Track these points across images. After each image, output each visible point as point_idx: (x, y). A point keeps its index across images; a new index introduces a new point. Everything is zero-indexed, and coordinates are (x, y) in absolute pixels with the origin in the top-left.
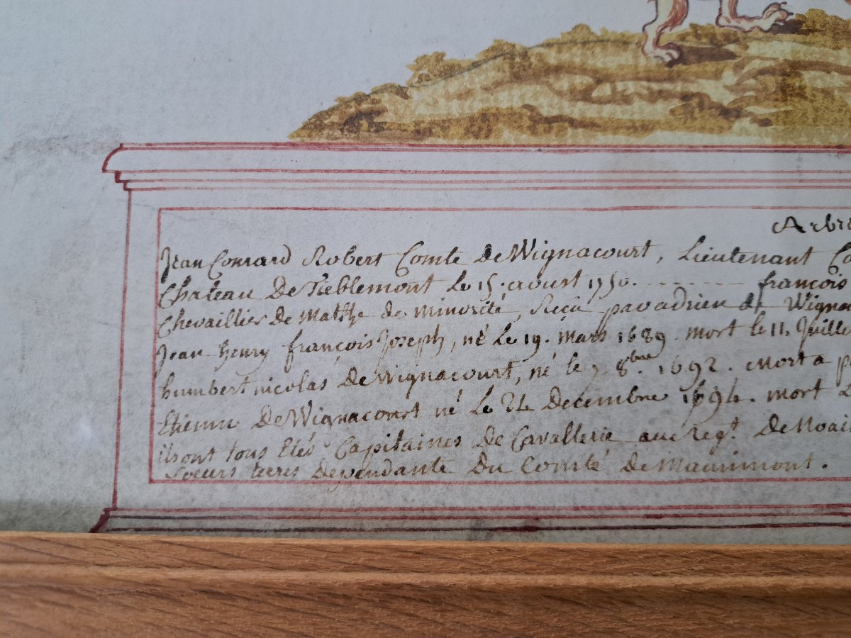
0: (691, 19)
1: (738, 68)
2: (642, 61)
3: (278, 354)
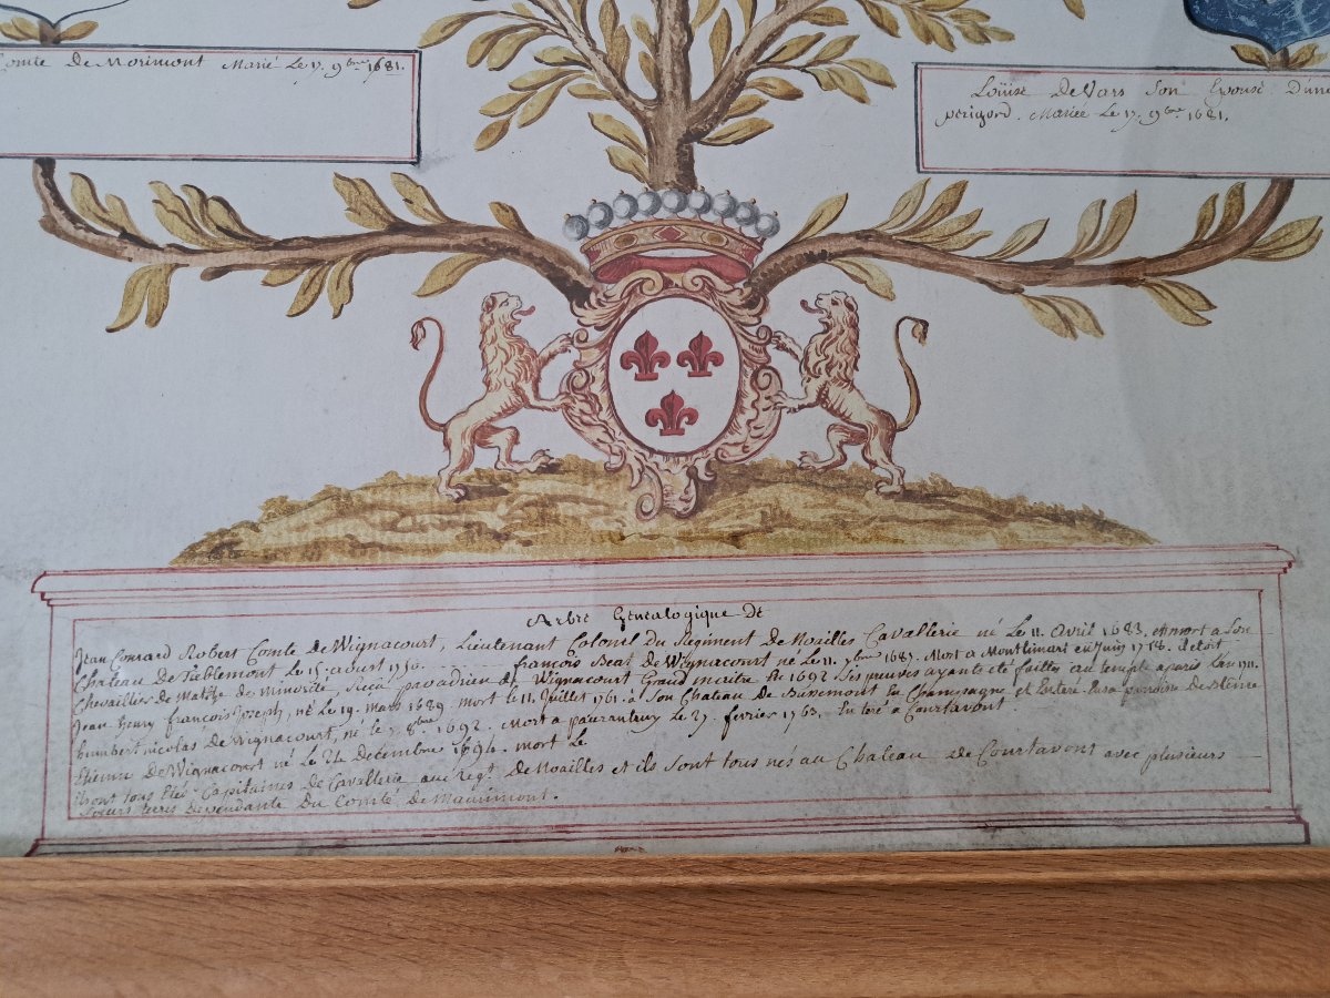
0: (476, 464)
1: (510, 501)
2: (437, 499)
3: (161, 726)
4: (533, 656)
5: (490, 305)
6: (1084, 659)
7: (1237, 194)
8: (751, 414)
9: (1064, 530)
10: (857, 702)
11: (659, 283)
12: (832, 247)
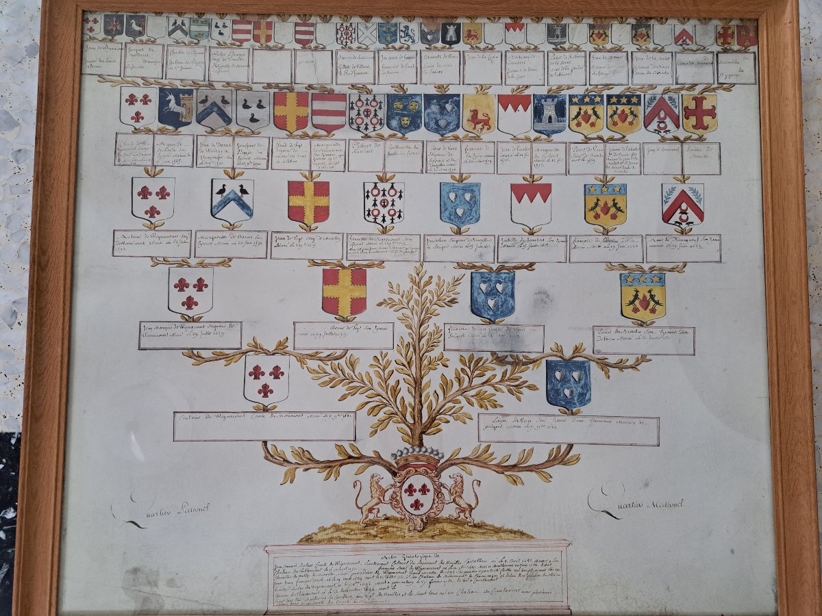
1: (377, 527)
2: (359, 527)
3: (295, 583)
4: (383, 566)
5: (372, 477)
6: (517, 568)
7: (559, 448)
8: (436, 505)
9: (513, 535)
10: (462, 579)
11: (414, 471)
12: (457, 462)
